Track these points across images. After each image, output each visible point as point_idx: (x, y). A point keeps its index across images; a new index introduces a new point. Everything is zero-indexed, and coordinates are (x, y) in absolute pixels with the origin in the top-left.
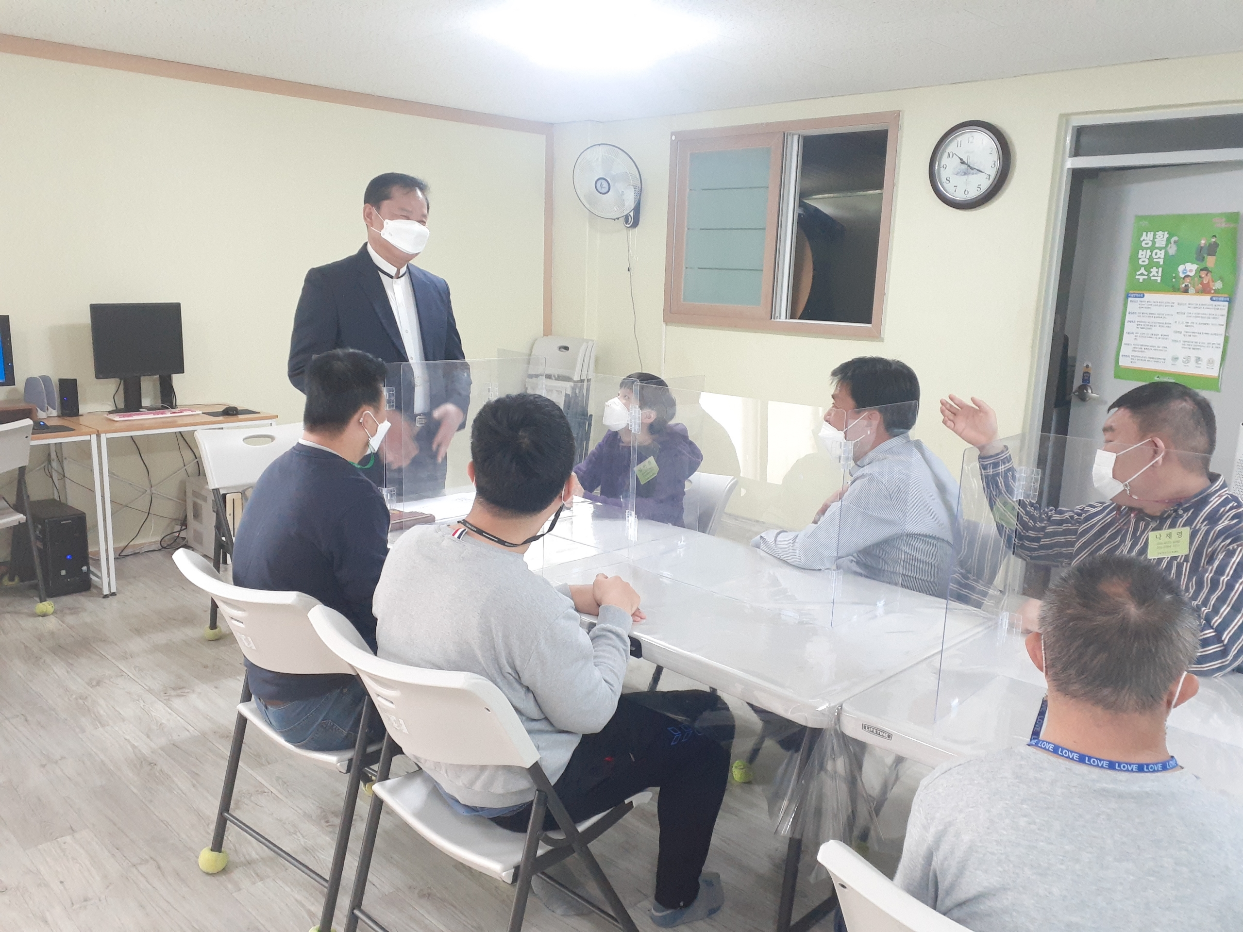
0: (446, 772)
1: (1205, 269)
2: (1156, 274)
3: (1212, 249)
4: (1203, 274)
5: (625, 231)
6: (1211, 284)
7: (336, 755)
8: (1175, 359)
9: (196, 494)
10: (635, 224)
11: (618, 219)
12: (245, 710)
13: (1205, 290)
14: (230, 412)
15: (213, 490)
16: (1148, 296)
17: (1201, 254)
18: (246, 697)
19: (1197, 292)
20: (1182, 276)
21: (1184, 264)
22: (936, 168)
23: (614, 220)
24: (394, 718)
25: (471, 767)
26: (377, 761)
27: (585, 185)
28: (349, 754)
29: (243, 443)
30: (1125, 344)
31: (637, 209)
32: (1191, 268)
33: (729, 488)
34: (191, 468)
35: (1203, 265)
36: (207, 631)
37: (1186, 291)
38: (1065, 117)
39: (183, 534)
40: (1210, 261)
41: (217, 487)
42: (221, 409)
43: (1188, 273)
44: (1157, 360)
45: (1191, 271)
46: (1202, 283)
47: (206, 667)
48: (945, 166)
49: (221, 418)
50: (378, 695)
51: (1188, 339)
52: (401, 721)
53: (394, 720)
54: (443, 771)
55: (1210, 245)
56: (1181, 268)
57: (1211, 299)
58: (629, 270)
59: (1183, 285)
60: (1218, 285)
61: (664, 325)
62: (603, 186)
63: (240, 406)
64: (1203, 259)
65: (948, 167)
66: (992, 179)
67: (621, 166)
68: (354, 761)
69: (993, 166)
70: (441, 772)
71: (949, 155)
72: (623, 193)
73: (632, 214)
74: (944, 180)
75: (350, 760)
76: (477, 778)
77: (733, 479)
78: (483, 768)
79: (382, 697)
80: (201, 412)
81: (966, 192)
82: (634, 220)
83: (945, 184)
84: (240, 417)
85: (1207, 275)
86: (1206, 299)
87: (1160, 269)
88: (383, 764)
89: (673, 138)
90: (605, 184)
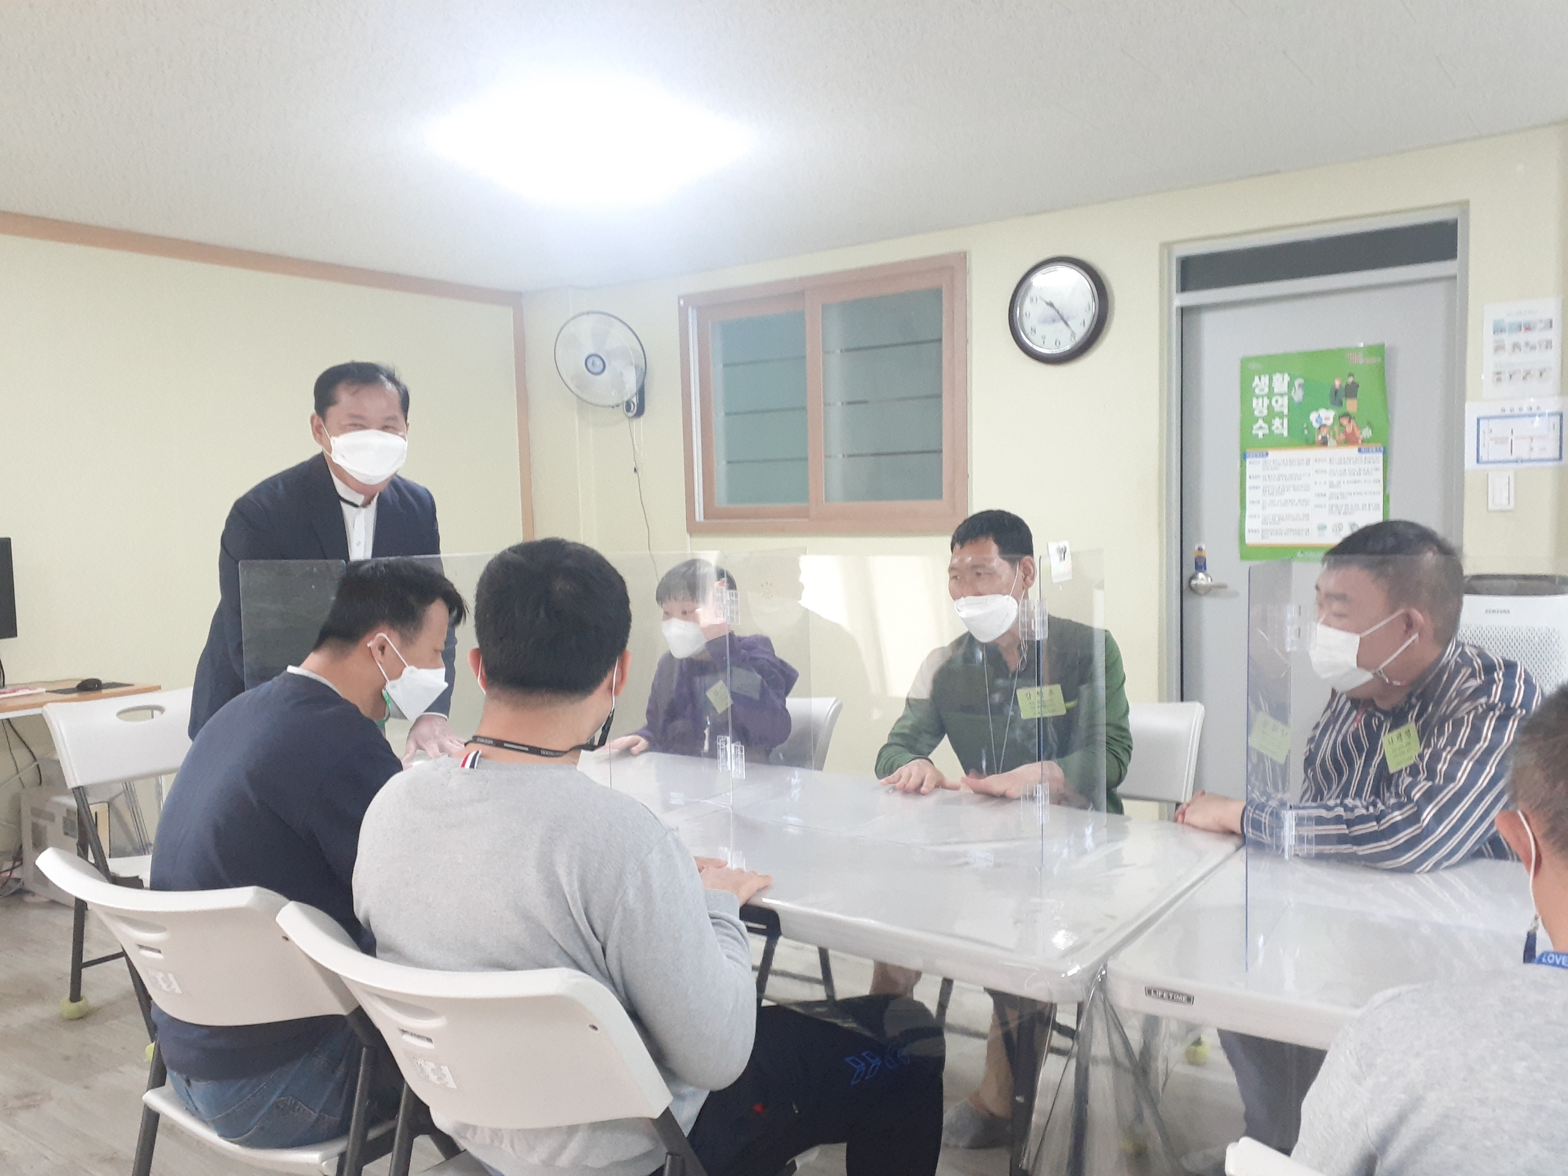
0: (512, 1146)
1: (1347, 415)
2: (1281, 427)
3: (1351, 391)
4: (1345, 421)
5: (627, 420)
6: (1357, 432)
7: (320, 1150)
8: (1322, 528)
9: (37, 812)
10: (640, 411)
11: (618, 406)
12: (155, 1099)
13: (1350, 440)
14: (89, 687)
15: (73, 789)
16: (1274, 455)
17: (1337, 398)
18: (158, 1080)
19: (1339, 444)
20: (1316, 425)
21: (1317, 410)
22: (1018, 315)
23: (613, 407)
24: (432, 1065)
25: (550, 1131)
26: (389, 1149)
27: (572, 363)
28: (339, 1147)
29: (116, 718)
30: (1251, 516)
31: (641, 393)
32: (1327, 415)
33: (833, 713)
34: (29, 775)
35: (1342, 411)
36: (67, 1007)
37: (1324, 443)
38: (1167, 246)
39: (16, 874)
40: (1351, 405)
41: (79, 783)
42: (74, 685)
43: (1324, 422)
44: (1298, 532)
45: (1327, 419)
46: (1345, 432)
47: (67, 1058)
48: (1028, 314)
49: (75, 695)
50: (404, 1032)
51: (1334, 502)
52: (445, 1070)
53: (432, 1069)
54: (506, 1146)
55: (1347, 386)
56: (1313, 417)
57: (1360, 450)
58: (635, 470)
59: (1320, 437)
60: (1367, 433)
61: (688, 536)
62: (596, 364)
63: (104, 679)
64: (1341, 404)
65: (1031, 311)
66: (1088, 323)
67: (618, 339)
68: (349, 1155)
69: (1087, 310)
70: (503, 1146)
71: (1032, 300)
72: (621, 374)
73: (635, 400)
74: (1028, 330)
75: (342, 1156)
76: (563, 1147)
77: (835, 702)
78: (572, 1130)
79: (411, 1034)
80: (44, 690)
81: (1058, 343)
82: (638, 407)
83: (1030, 336)
84: (104, 691)
85: (1350, 421)
86: (1352, 451)
87: (1286, 421)
88: (399, 1152)
89: (682, 302)
90: (599, 362)
